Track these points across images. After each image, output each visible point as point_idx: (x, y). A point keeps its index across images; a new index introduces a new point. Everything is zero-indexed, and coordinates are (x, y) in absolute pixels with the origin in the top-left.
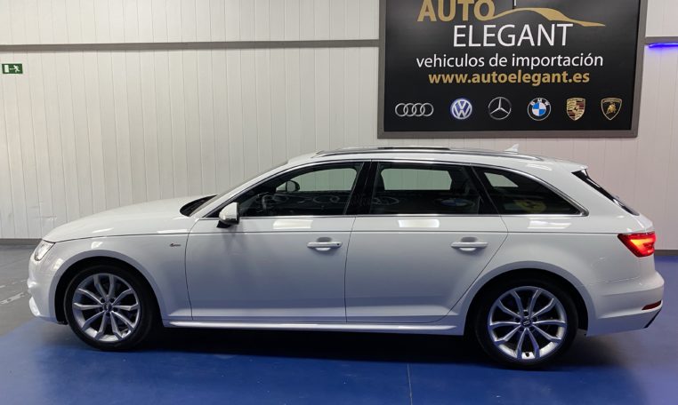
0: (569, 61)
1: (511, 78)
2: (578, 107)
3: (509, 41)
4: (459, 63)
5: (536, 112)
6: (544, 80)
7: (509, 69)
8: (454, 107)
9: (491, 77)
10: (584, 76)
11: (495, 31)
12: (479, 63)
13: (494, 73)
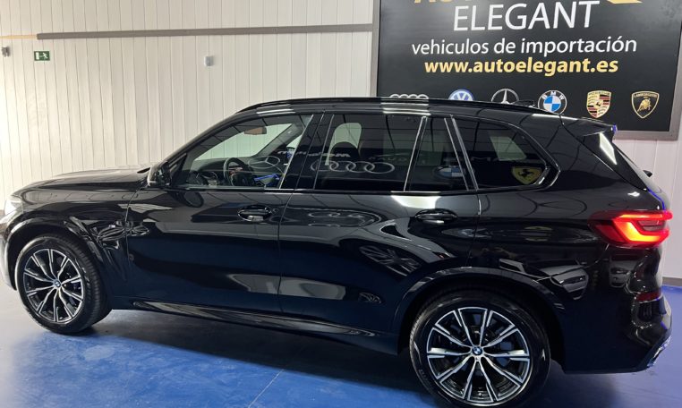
0: (593, 45)
1: (520, 67)
2: (601, 102)
3: (519, 23)
4: (459, 50)
5: (548, 107)
6: (559, 70)
7: (518, 57)
9: (496, 66)
10: (612, 64)
11: (503, 12)
12: (482, 49)
13: (499, 60)
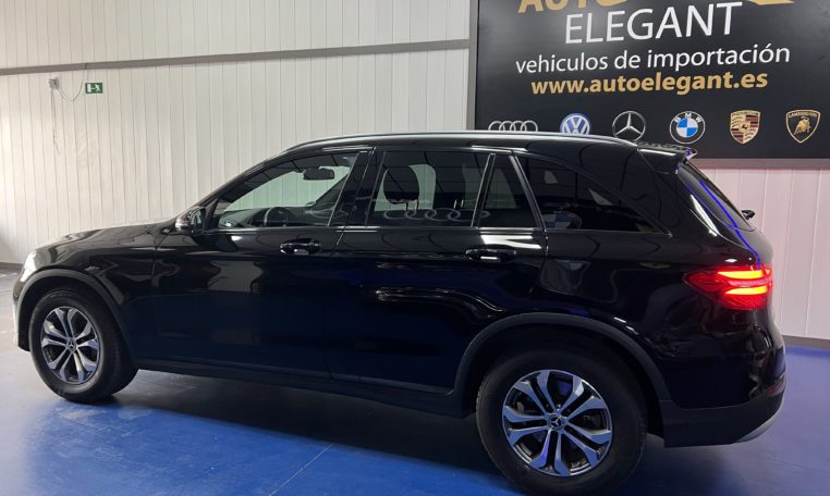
0: (735, 56)
1: (646, 85)
2: (748, 124)
3: (645, 32)
4: (572, 66)
5: (682, 132)
6: (695, 86)
7: (643, 72)
8: (565, 124)
9: (617, 84)
10: (759, 78)
11: (624, 19)
12: (600, 65)
13: (621, 77)
